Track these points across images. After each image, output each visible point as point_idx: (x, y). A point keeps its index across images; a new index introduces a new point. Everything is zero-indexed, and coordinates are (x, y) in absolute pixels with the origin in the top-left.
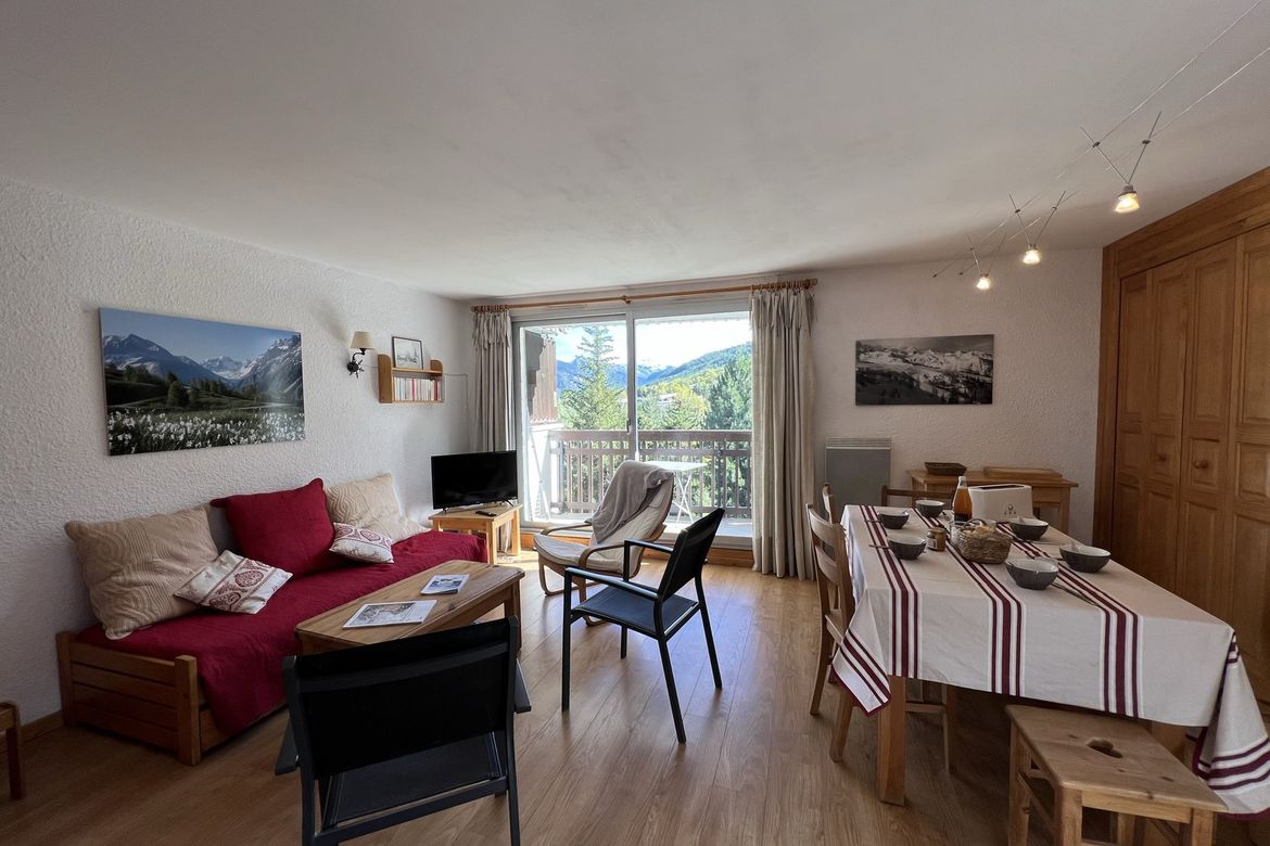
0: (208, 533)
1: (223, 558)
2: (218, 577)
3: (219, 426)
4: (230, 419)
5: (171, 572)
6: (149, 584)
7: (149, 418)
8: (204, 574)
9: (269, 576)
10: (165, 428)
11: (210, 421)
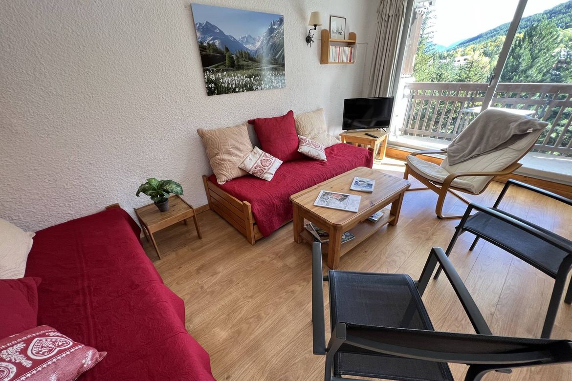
0: (248, 137)
1: (255, 150)
2: (254, 161)
3: (249, 79)
4: (253, 75)
5: (237, 156)
6: (229, 161)
7: (220, 74)
8: (248, 158)
9: (274, 162)
10: (227, 81)
11: (245, 77)
